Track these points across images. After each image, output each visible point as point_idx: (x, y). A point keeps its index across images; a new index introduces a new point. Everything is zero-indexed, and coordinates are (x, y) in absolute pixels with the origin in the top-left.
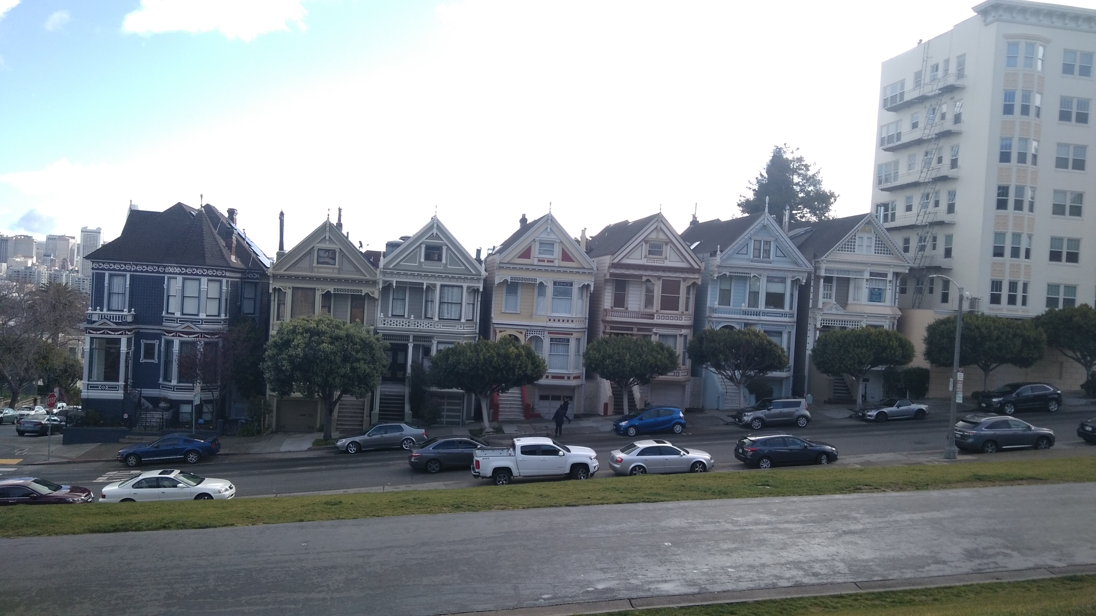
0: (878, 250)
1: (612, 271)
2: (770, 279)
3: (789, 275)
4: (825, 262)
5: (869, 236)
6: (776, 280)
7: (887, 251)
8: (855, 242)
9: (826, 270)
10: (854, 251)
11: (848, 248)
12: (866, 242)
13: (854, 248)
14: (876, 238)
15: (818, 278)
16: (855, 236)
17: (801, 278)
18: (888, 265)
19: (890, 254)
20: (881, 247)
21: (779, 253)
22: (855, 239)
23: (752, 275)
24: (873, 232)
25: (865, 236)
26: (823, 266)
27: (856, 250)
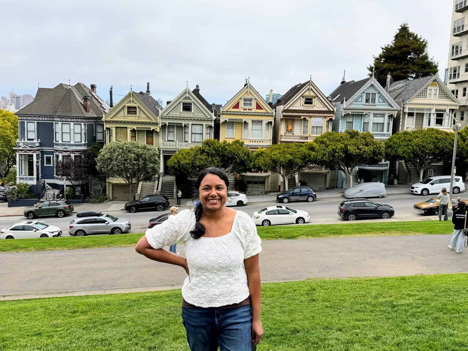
0: (441, 96)
1: (284, 114)
2: (375, 115)
3: (386, 112)
4: (408, 104)
5: (436, 88)
6: (379, 116)
7: (446, 96)
8: (426, 92)
9: (409, 109)
10: (426, 97)
11: (422, 96)
12: (433, 92)
13: (426, 96)
14: (440, 89)
15: (404, 113)
16: (427, 88)
17: (394, 114)
18: (447, 105)
19: (448, 98)
20: (443, 94)
21: (381, 100)
22: (427, 90)
23: (364, 113)
24: (438, 86)
25: (433, 88)
26: (407, 107)
27: (427, 97)
